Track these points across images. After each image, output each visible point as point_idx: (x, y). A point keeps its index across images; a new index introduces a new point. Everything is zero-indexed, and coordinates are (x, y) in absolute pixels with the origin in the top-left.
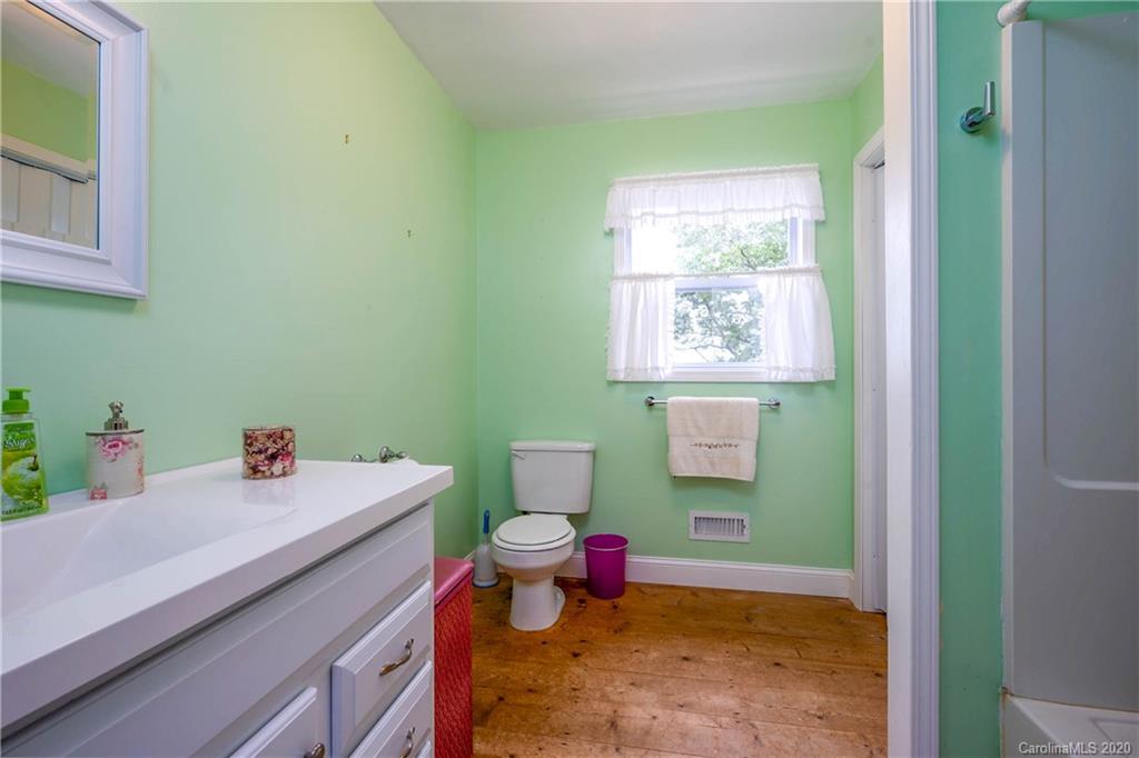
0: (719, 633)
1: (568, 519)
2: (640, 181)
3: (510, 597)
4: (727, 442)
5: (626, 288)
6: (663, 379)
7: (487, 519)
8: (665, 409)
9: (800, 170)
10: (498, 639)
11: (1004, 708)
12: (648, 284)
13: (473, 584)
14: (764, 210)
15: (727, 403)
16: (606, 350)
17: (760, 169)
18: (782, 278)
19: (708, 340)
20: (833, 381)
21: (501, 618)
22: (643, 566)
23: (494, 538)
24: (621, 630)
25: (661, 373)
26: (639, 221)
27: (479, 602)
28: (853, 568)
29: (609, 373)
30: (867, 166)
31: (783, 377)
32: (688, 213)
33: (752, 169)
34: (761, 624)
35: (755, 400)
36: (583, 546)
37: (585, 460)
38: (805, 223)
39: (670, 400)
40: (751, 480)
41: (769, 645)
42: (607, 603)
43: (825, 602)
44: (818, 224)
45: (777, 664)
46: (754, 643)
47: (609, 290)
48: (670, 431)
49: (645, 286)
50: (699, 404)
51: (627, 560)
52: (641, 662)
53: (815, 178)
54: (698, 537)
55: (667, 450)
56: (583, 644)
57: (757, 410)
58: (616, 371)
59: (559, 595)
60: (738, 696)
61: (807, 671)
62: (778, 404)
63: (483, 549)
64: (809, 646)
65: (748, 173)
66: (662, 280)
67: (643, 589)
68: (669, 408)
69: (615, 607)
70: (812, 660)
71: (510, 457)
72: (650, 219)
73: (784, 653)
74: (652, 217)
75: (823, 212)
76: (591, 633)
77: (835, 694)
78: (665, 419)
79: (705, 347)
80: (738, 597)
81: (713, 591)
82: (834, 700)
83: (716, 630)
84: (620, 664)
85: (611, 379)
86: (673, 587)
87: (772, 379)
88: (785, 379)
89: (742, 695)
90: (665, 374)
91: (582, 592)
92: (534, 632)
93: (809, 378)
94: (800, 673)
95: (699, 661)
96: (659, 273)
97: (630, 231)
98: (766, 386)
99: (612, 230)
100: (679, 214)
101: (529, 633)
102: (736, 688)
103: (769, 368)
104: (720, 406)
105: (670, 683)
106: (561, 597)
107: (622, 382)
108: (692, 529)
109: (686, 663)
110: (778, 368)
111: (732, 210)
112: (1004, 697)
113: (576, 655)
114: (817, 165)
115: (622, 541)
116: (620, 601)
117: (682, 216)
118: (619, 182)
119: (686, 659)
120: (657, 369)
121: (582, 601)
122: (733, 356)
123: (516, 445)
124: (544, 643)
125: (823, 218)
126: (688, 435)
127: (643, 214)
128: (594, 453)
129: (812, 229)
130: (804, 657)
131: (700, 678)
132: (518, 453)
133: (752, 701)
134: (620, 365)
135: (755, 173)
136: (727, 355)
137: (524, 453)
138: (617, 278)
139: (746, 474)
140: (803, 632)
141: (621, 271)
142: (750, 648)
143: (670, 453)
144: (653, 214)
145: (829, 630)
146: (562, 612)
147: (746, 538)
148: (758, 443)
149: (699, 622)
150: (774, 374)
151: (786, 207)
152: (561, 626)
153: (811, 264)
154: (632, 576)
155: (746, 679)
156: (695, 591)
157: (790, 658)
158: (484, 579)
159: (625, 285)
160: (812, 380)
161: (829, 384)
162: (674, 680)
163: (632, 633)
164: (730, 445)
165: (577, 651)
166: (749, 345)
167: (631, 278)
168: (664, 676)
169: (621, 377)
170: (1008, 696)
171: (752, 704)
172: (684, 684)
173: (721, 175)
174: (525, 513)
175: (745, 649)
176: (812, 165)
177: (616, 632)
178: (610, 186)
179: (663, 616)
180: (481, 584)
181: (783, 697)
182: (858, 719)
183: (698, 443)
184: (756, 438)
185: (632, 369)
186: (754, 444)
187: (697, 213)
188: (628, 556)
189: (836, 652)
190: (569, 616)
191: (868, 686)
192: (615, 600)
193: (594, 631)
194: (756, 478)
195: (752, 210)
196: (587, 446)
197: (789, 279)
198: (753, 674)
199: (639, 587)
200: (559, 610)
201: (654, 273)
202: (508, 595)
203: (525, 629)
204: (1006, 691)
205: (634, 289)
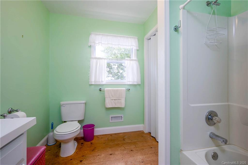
0: (118, 145)
1: (78, 122)
2: (98, 34)
3: (60, 147)
4: (119, 98)
5: (94, 61)
6: (104, 84)
7: (52, 125)
8: (104, 91)
9: (134, 38)
10: (56, 162)
11: (181, 154)
12: (100, 60)
13: (48, 145)
14: (127, 46)
15: (119, 89)
16: (89, 77)
17: (126, 36)
18: (130, 61)
19: (109, 75)
20: (140, 84)
21: (57, 155)
22: (98, 131)
23: (55, 132)
24: (94, 150)
25: (103, 82)
26: (98, 44)
27: (50, 150)
28: (144, 124)
29: (90, 82)
30: (147, 39)
31: (131, 83)
32: (110, 44)
33: (124, 36)
34: (127, 141)
35: (125, 89)
36: (82, 128)
37: (83, 105)
38: (135, 49)
39: (105, 89)
40: (124, 107)
41: (129, 145)
42: (89, 143)
43: (139, 132)
44: (137, 50)
45: (132, 150)
46: (126, 146)
47: (90, 61)
48: (106, 96)
49: (99, 61)
50: (112, 90)
51: (95, 130)
52: (100, 158)
53: (137, 40)
54: (112, 121)
55: (105, 101)
56: (83, 157)
57: (125, 91)
58: (92, 82)
59: (75, 143)
60: (124, 162)
61: (138, 150)
62: (129, 89)
63: (51, 134)
64: (137, 144)
65: (123, 37)
66: (103, 59)
67: (99, 137)
68: (105, 91)
69: (92, 143)
70: (138, 147)
71: (60, 106)
72: (100, 44)
73: (133, 147)
74: (101, 44)
75: (138, 48)
76: (85, 153)
77: (144, 155)
78: (104, 93)
79: (108, 77)
80: (121, 135)
81: (115, 134)
82: (144, 157)
83: (117, 144)
84: (94, 161)
85: (90, 84)
86: (106, 135)
87: (128, 84)
88: (131, 84)
89: (125, 161)
90: (104, 83)
91: (82, 141)
92: (68, 157)
93: (136, 83)
94: (137, 151)
95: (114, 154)
96: (103, 58)
97: (95, 46)
98: (127, 85)
99: (91, 46)
100: (108, 44)
101: (66, 157)
102: (124, 160)
103: (128, 81)
104: (117, 90)
105: (107, 163)
106: (76, 144)
107: (93, 85)
108: (110, 120)
109: (111, 156)
110: (130, 81)
111: (120, 44)
112: (181, 151)
113: (81, 161)
114: (137, 37)
115: (93, 126)
116: (93, 141)
117: (109, 45)
118: (93, 34)
119: (111, 154)
120: (102, 81)
121: (82, 144)
122: (114, 79)
123: (62, 103)
124: (71, 160)
125: (138, 49)
126: (110, 97)
127: (99, 43)
128: (86, 103)
129: (136, 51)
130: (137, 147)
131: (115, 159)
132: (63, 105)
133: (128, 162)
134: (93, 80)
135: (125, 37)
136: (113, 78)
137: (65, 105)
138: (92, 58)
139: (123, 106)
140: (135, 141)
141: (93, 56)
142: (125, 147)
143: (105, 102)
144: (102, 43)
145: (141, 139)
146: (77, 148)
147: (122, 121)
148: (125, 98)
149: (113, 143)
150: (129, 83)
151: (131, 45)
152: (77, 153)
153: (136, 59)
154: (96, 134)
155: (125, 156)
156: (111, 135)
157: (134, 148)
158: (51, 143)
159: (94, 60)
160: (136, 84)
161: (139, 85)
162: (108, 162)
163: (96, 150)
164: (119, 99)
165: (81, 160)
166: (117, 77)
167: (96, 58)
168: (106, 161)
169: (93, 83)
170: (182, 151)
171: (128, 163)
172: (111, 162)
173: (117, 36)
174: (65, 122)
175: (124, 148)
176: (136, 37)
177: (92, 151)
178: (90, 34)
179: (104, 143)
180: (50, 144)
181: (134, 159)
182: (150, 160)
183: (112, 99)
184: (125, 97)
185: (96, 81)
186: (125, 99)
187: (112, 44)
188: (95, 129)
189: (143, 144)
190: (79, 149)
191: (150, 151)
192: (91, 141)
193: (86, 152)
194: (125, 106)
195: (124, 45)
196: (84, 102)
197: (132, 62)
198: (127, 155)
199: (97, 136)
200: (76, 148)
201: (102, 58)
202: (60, 146)
203: (65, 157)
204: (181, 150)
205: (96, 61)
